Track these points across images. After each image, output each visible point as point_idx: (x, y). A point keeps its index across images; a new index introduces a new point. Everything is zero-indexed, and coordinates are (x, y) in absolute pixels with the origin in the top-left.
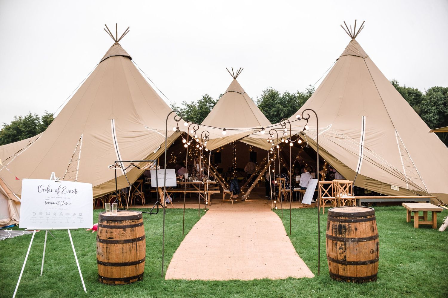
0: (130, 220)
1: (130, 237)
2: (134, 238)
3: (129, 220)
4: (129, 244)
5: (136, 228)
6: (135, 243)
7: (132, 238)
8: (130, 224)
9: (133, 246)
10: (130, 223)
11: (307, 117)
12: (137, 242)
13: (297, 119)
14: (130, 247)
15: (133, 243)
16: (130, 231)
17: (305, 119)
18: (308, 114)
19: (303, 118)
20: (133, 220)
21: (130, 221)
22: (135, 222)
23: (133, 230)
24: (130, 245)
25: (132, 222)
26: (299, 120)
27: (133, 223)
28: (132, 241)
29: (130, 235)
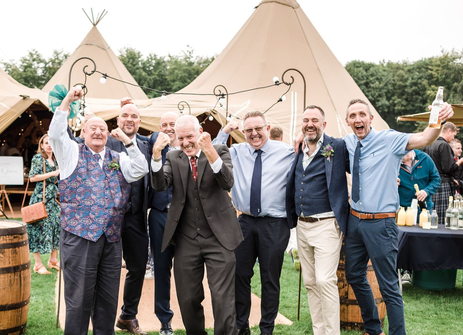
0: (11, 235)
1: (11, 263)
2: (16, 265)
3: (9, 235)
4: (9, 274)
5: (20, 248)
6: (19, 273)
7: (13, 265)
8: (10, 242)
9: (15, 278)
10: (11, 240)
11: (289, 81)
12: (21, 271)
13: (275, 84)
14: (10, 280)
15: (15, 274)
16: (10, 253)
17: (287, 84)
18: (292, 77)
19: (284, 82)
20: (15, 236)
21: (11, 237)
22: (18, 238)
23: (15, 252)
24: (10, 277)
25: (14, 238)
26: (278, 85)
27: (15, 241)
28: (13, 270)
29: (10, 258)
